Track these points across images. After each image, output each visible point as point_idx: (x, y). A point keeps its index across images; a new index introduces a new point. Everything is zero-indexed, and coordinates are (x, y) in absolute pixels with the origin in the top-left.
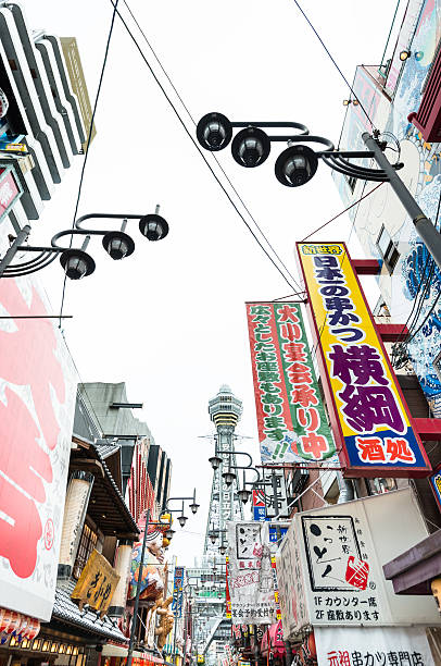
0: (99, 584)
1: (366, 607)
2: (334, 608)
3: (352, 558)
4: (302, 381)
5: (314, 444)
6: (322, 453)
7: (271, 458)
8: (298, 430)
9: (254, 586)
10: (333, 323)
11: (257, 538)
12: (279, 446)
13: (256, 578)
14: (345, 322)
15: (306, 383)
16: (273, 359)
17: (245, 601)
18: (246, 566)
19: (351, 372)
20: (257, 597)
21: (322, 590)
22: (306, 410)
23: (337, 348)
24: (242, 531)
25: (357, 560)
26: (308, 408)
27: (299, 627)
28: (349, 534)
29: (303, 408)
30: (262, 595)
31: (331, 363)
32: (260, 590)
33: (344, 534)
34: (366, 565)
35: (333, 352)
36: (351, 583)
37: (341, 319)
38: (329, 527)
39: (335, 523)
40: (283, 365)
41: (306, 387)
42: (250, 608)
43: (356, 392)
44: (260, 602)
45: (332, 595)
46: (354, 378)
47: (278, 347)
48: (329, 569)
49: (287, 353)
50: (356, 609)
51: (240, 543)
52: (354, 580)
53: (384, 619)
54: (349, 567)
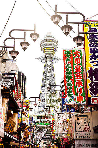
0: (11, 126)
1: (88, 135)
2: (80, 135)
3: (86, 125)
4: (79, 79)
5: (80, 99)
6: (82, 101)
7: (68, 102)
8: (76, 94)
9: (62, 129)
10: (91, 59)
11: (63, 117)
12: (70, 99)
13: (62, 127)
14: (95, 59)
15: (80, 80)
16: (71, 71)
17: (59, 132)
18: (60, 124)
19: (94, 77)
20: (62, 131)
21: (78, 132)
22: (79, 88)
23: (91, 69)
24: (59, 115)
25: (87, 126)
26: (80, 87)
27: (72, 139)
28: (86, 120)
29: (78, 87)
30: (64, 131)
31: (88, 74)
32: (63, 130)
33: (85, 120)
34: (90, 127)
35: (89, 70)
36: (85, 131)
37: (94, 58)
38: (81, 118)
39: (83, 117)
40: (74, 73)
41: (80, 81)
42: (60, 134)
43: (94, 84)
44: (63, 132)
45: (80, 133)
46: (94, 79)
47: (73, 66)
48: (80, 127)
49: (75, 69)
50: (85, 136)
51: (58, 118)
52: (86, 130)
53: (91, 138)
54: (85, 127)
